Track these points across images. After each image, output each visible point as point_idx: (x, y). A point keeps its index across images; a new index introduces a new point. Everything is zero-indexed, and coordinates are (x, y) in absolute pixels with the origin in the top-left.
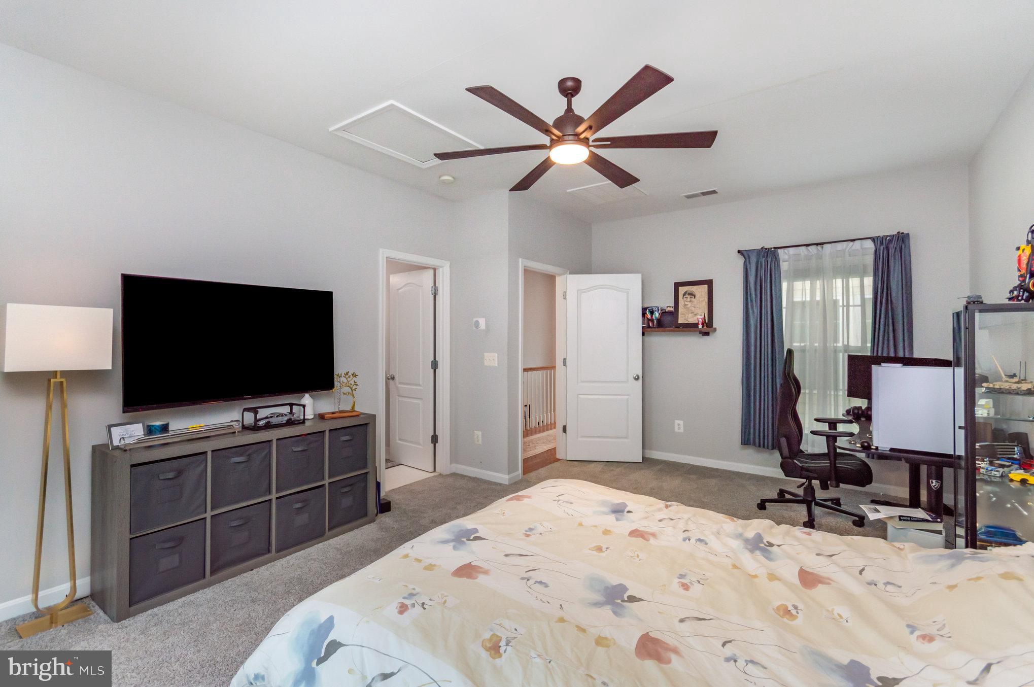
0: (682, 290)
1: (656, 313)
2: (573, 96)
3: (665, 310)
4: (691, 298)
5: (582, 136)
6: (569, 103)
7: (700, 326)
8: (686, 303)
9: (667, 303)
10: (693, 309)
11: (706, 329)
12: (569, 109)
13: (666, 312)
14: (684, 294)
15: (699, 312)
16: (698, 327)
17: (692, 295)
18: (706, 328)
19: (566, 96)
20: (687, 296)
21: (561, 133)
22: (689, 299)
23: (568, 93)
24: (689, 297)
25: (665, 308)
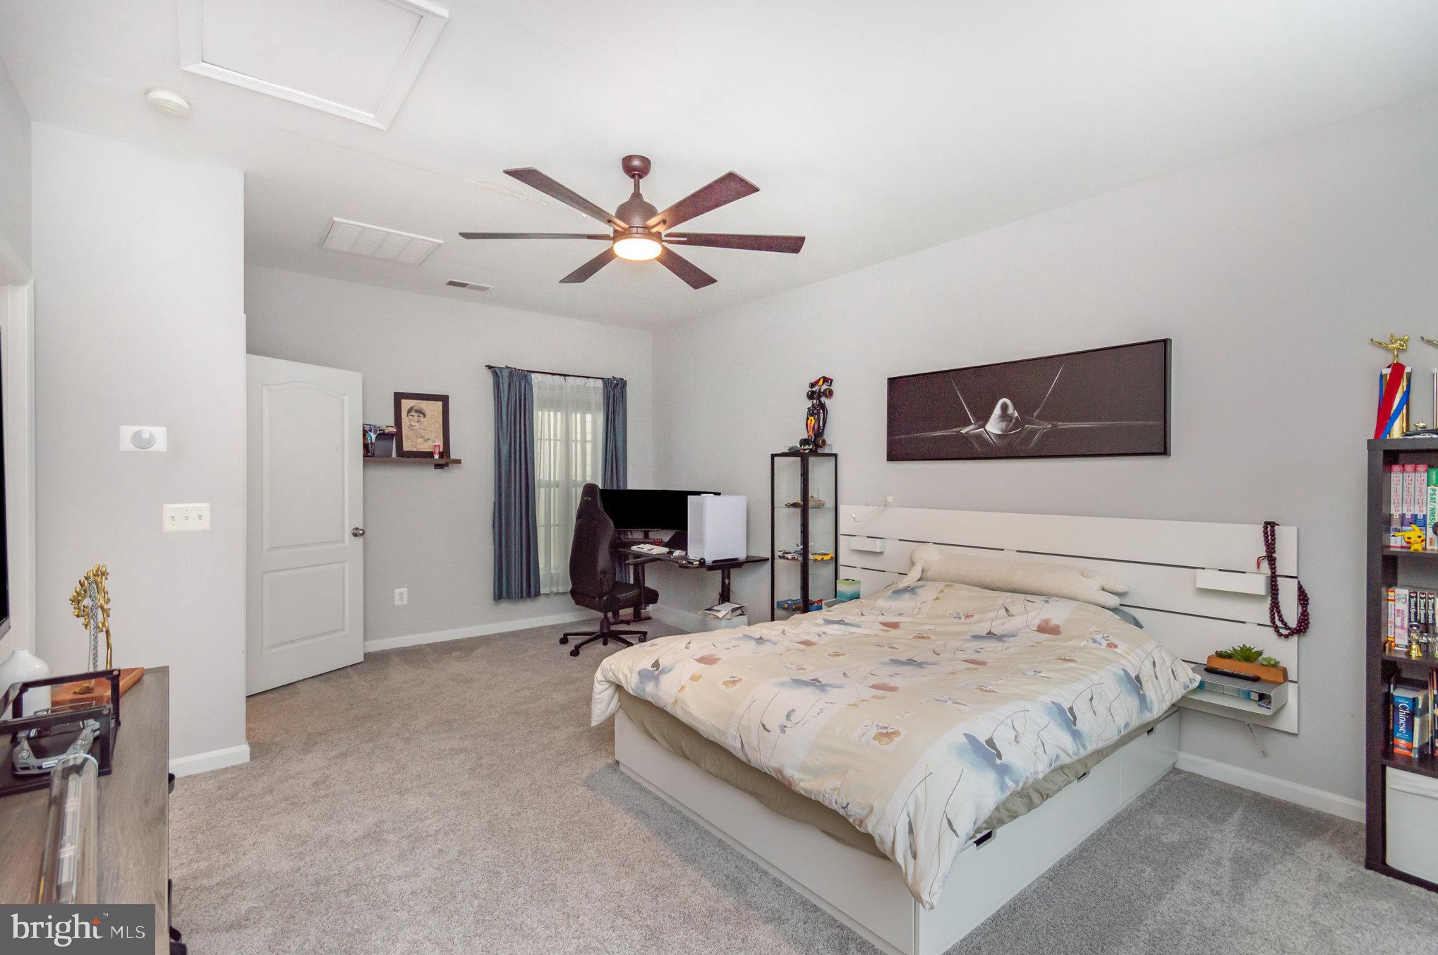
0: (406, 404)
1: (372, 434)
2: (641, 177)
3: (384, 430)
4: (419, 416)
5: (654, 230)
6: (637, 186)
7: (436, 456)
8: (412, 423)
9: (386, 421)
10: (422, 432)
11: (442, 461)
12: (637, 195)
13: (384, 434)
14: (410, 411)
15: (432, 436)
16: (433, 457)
17: (421, 412)
18: (443, 459)
19: (633, 176)
20: (413, 413)
21: (627, 224)
22: (416, 418)
23: (635, 174)
24: (416, 415)
25: (384, 428)
